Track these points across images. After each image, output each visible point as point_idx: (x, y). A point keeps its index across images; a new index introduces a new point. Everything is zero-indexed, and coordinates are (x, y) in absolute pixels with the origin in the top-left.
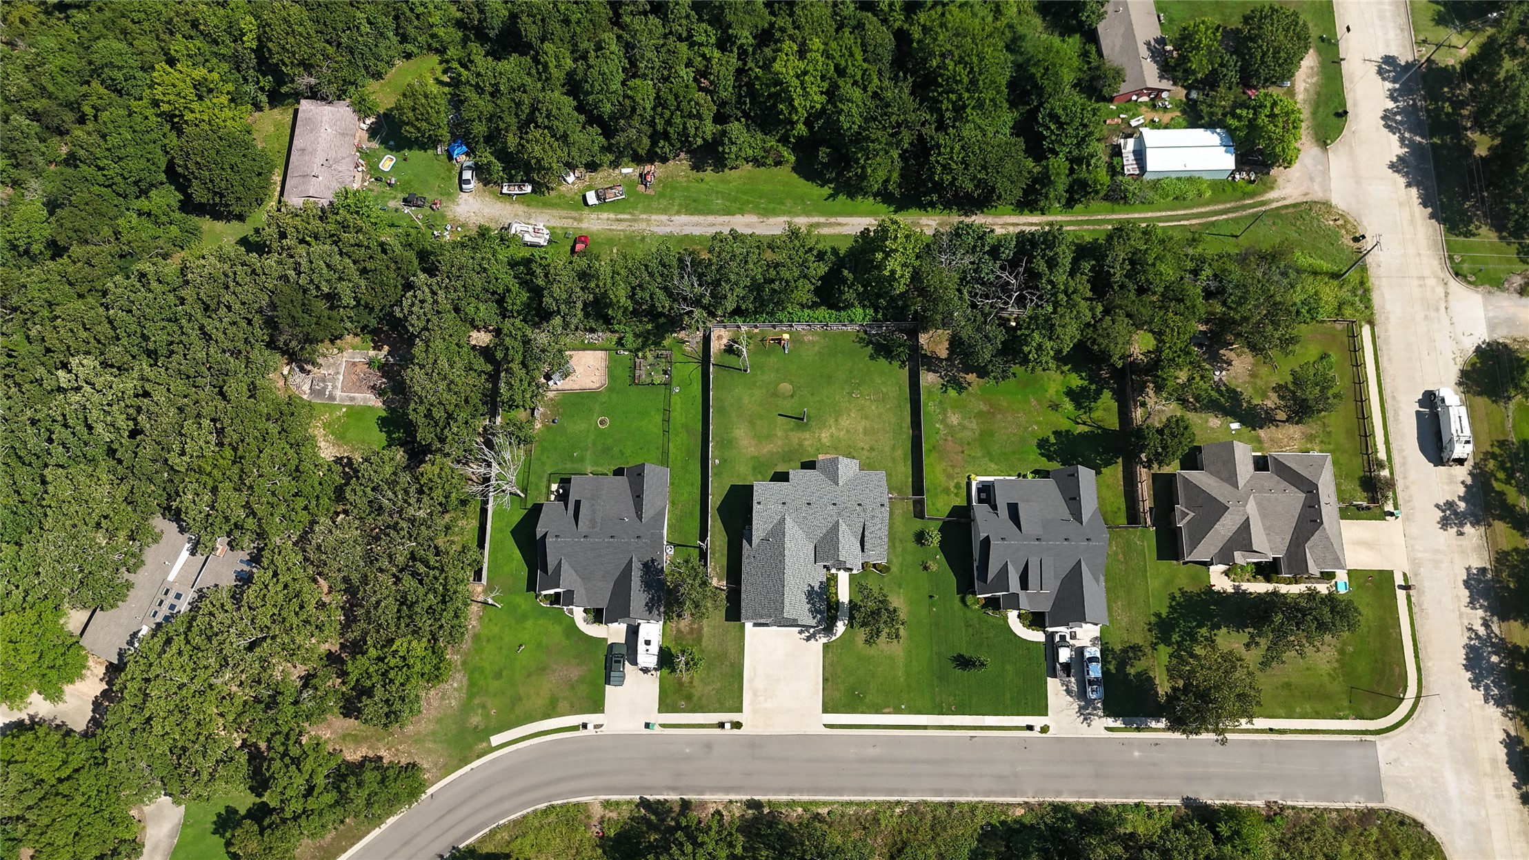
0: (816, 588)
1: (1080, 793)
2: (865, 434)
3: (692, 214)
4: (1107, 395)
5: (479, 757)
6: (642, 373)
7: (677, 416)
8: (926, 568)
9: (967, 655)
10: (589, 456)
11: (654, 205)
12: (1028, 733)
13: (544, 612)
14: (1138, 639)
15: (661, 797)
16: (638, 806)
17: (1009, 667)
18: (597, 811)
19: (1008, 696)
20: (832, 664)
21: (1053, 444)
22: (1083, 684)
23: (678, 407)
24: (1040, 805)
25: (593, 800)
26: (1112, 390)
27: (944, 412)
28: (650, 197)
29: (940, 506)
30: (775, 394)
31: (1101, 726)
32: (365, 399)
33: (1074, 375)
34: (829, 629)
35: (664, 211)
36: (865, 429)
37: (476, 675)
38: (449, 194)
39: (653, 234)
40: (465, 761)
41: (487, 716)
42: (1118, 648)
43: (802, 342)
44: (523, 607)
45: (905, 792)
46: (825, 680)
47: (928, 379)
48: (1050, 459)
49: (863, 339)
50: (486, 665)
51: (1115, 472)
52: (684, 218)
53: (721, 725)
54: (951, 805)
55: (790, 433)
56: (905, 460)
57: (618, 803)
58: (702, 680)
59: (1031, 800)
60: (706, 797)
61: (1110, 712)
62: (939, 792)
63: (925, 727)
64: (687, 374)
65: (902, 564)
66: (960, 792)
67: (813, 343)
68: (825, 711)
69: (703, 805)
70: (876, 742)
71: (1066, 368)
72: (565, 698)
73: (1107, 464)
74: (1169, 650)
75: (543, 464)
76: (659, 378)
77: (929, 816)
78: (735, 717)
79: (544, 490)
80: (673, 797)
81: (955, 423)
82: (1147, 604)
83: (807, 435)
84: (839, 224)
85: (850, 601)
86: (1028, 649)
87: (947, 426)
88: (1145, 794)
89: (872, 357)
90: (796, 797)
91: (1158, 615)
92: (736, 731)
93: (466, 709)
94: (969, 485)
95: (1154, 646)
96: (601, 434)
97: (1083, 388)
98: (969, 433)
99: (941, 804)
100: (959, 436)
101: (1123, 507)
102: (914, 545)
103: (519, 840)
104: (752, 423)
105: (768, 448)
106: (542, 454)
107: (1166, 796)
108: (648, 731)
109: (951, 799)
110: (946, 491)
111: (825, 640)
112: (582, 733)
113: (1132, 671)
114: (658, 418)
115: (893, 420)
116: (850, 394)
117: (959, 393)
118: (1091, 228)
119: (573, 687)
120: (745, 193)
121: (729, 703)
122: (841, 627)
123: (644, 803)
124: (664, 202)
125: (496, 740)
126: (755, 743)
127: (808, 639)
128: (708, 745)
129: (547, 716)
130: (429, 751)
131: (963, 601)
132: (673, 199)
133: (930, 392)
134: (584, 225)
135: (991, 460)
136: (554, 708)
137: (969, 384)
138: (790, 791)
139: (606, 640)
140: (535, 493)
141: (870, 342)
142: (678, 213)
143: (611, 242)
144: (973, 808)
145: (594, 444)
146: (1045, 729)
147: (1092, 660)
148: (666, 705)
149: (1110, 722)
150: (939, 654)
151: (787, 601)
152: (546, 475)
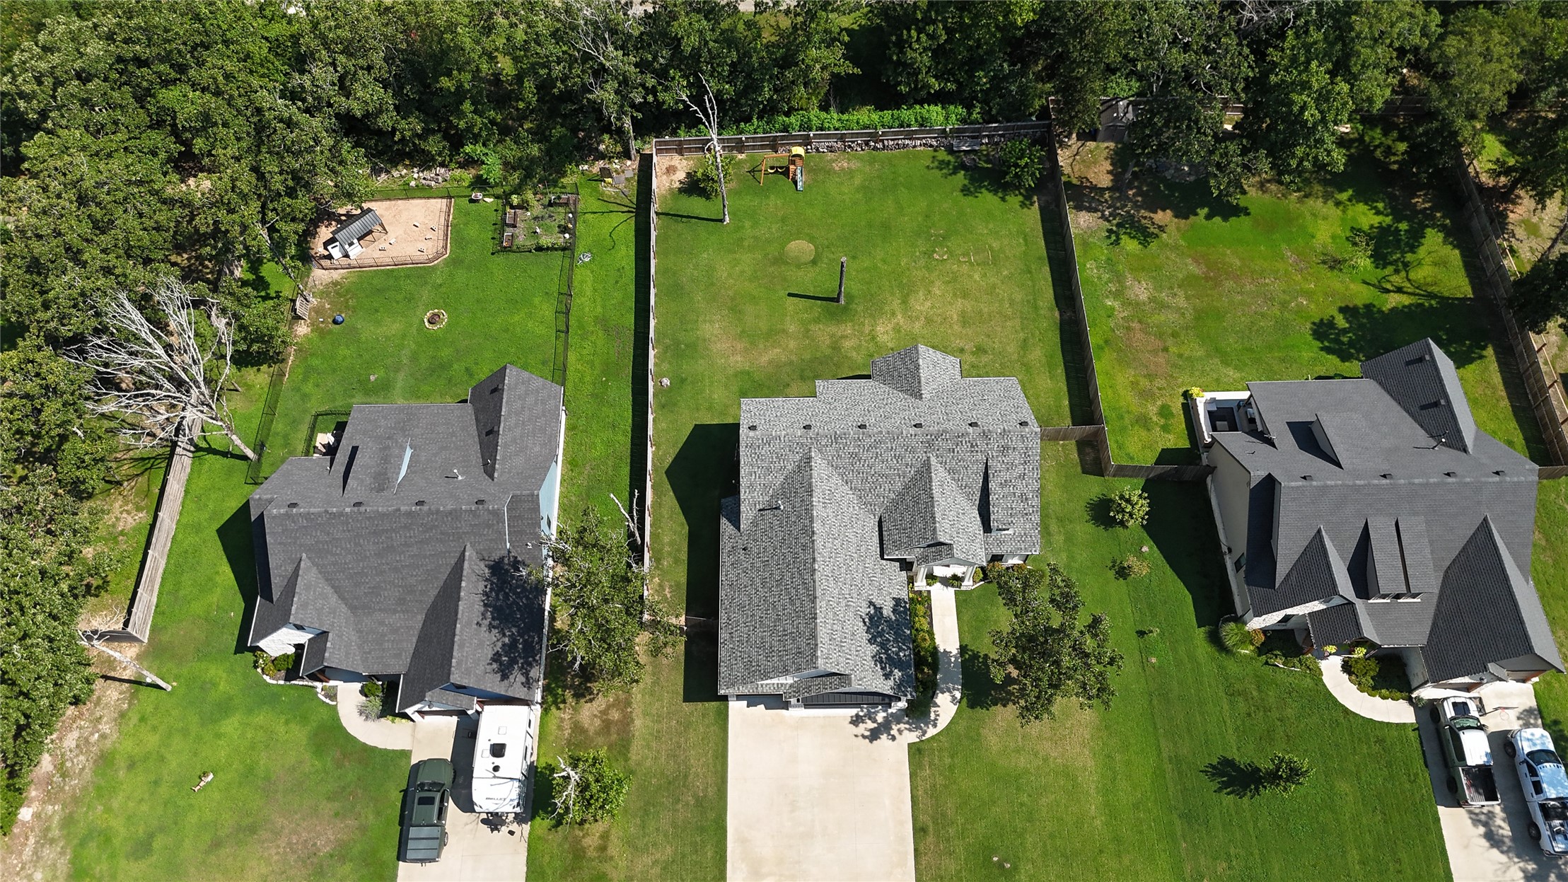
0: (887, 612)
4: (1433, 239)
6: (518, 232)
7: (586, 303)
8: (1123, 572)
9: (1242, 759)
10: (401, 380)
13: (269, 698)
17: (1343, 786)
20: (934, 793)
21: (1345, 331)
22: (1528, 817)
23: (588, 287)
26: (1443, 228)
29: (1135, 449)
30: (780, 260)
33: (1361, 207)
34: (919, 711)
36: (963, 314)
37: (92, 849)
43: (829, 172)
44: (222, 686)
46: (920, 831)
47: (1079, 223)
48: (1345, 354)
49: (946, 162)
50: (117, 824)
55: (815, 326)
56: (1051, 367)
58: (630, 843)
64: (606, 231)
67: (850, 173)
71: (1344, 196)
75: (305, 397)
76: (551, 239)
79: (301, 446)
81: (1144, 297)
83: (847, 329)
85: (963, 649)
86: (1380, 741)
87: (1127, 303)
89: (965, 191)
94: (1190, 408)
96: (429, 339)
98: (1173, 317)
100: (1154, 320)
101: (1521, 439)
102: (1090, 527)
104: (735, 310)
105: (771, 355)
106: (306, 379)
110: (1143, 421)
111: (912, 737)
114: (547, 310)
115: (1018, 297)
116: (929, 254)
117: (1145, 243)
122: (946, 706)
127: (874, 735)
131: (1215, 639)
133: (1085, 244)
135: (1226, 363)
137: (1161, 228)
139: (406, 754)
140: (282, 452)
141: (960, 166)
145: (414, 358)
147: (1538, 758)
150: (1176, 760)
151: (823, 633)
152: (308, 419)
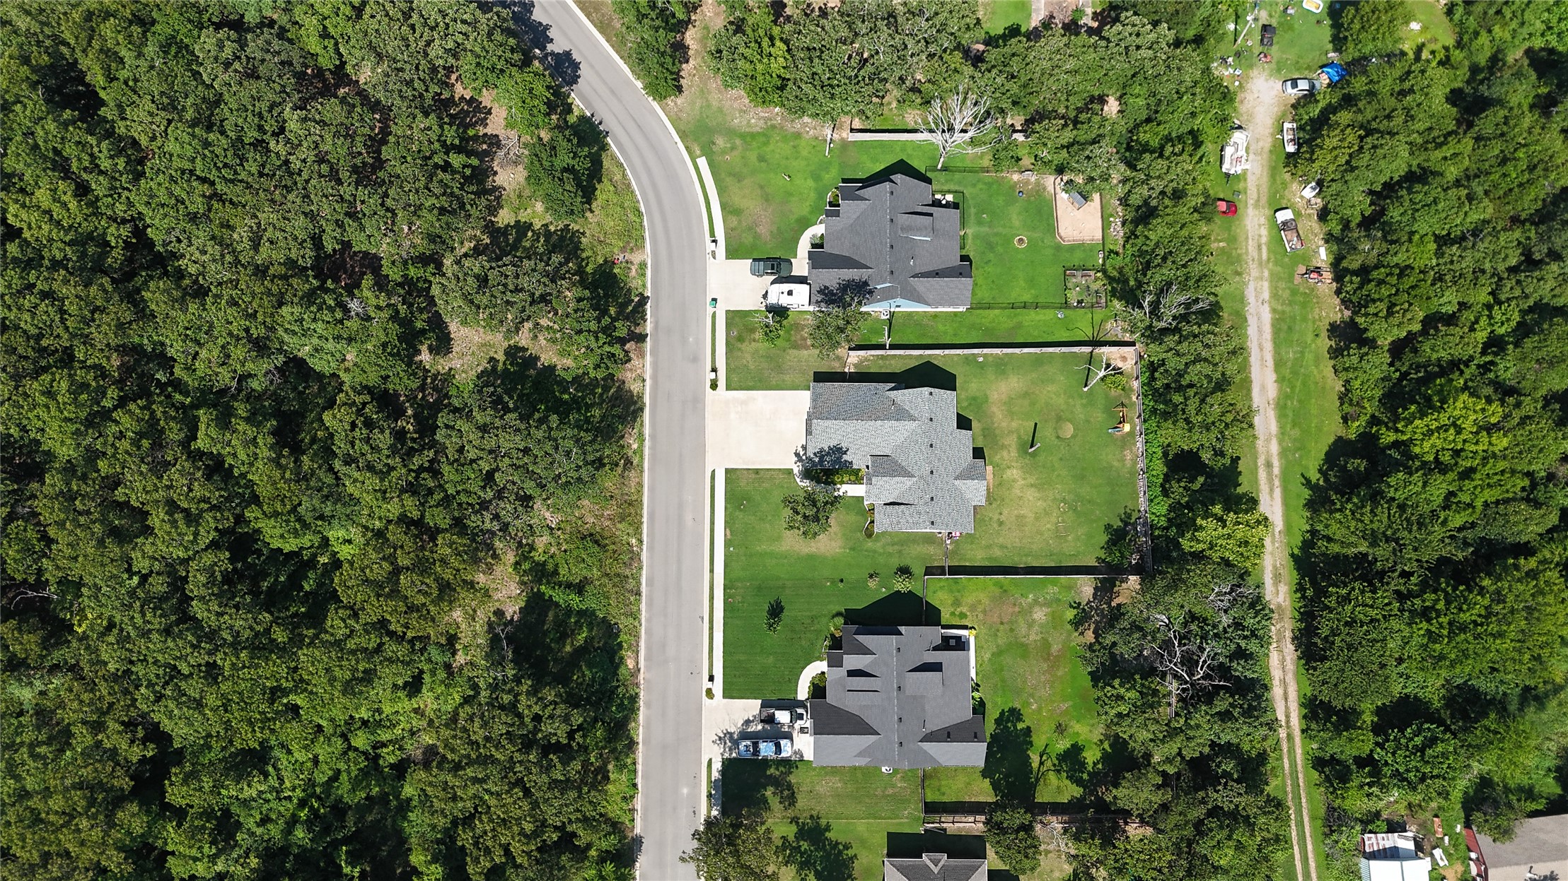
0: (845, 457)
1: (648, 727)
2: (1018, 517)
3: (1273, 325)
4: (1077, 791)
5: (687, 148)
6: (1079, 279)
7: (1032, 317)
8: (871, 576)
9: (783, 615)
10: (985, 229)
11: (1282, 285)
12: (706, 677)
13: (821, 196)
14: (802, 802)
15: (648, 316)
16: (641, 294)
17: (771, 659)
18: (636, 258)
19: (742, 657)
20: (772, 478)
21: (1015, 726)
22: (755, 738)
23: (1041, 317)
24: (637, 685)
25: (647, 254)
26: (1083, 798)
27: (1047, 604)
28: (1290, 278)
29: (938, 593)
30: (1059, 419)
31: (714, 755)
32: (1038, 10)
34: (806, 473)
35: (1275, 295)
36: (1023, 517)
37: (763, 139)
38: (1279, 70)
39: (1246, 284)
40: (683, 135)
41: (724, 152)
42: (793, 779)
43: (1123, 448)
44: (828, 176)
45: (651, 548)
46: (757, 471)
47: (1086, 587)
48: (998, 721)
49: (1129, 516)
50: (771, 147)
51: (984, 792)
52: (1267, 316)
53: (714, 370)
54: (638, 594)
55: (1015, 436)
56: (990, 559)
57: (644, 275)
58: (757, 351)
59: (641, 676)
60: (648, 358)
61: (728, 765)
62: (650, 582)
63: (712, 571)
64: (1079, 325)
65: (875, 552)
66: (649, 605)
67: (1123, 460)
68: (727, 471)
69: (642, 355)
70: (698, 521)
72: (740, 222)
73: (995, 786)
74: (791, 838)
75: (974, 185)
76: (1073, 297)
77: (628, 572)
78: (722, 383)
79: (946, 188)
80: (649, 328)
81: (1035, 616)
82: (838, 817)
83: (1014, 454)
84: (1272, 490)
86: (790, 680)
87: (1031, 606)
88: (646, 796)
89: (1108, 526)
90: (647, 443)
91: (828, 828)
92: (708, 384)
93: (730, 132)
94: (965, 627)
95: (794, 820)
96: (1008, 241)
97: (1083, 765)
98: (1023, 631)
99: (639, 583)
100: (1020, 620)
101: (945, 799)
102: (896, 564)
103: (612, 188)
104: (1026, 395)
105: (998, 413)
106: (985, 184)
107: (644, 819)
108: (709, 300)
109: (644, 594)
110: (957, 603)
111: (796, 471)
112: (708, 239)
113: (769, 793)
114: (1027, 297)
115: (1034, 547)
116: (1064, 500)
117: (1070, 622)
118: (1289, 789)
119: (750, 229)
120: (1304, 384)
121: (735, 378)
123: (644, 300)
124: (1286, 294)
125: (702, 162)
126: (697, 403)
127: (797, 454)
128: (696, 359)
129: (724, 207)
130: (693, 103)
131: (839, 614)
132: (1290, 304)
133: (1069, 587)
134: (1251, 211)
135: (993, 654)
136: (731, 212)
137: (1082, 634)
138: (653, 437)
139: (795, 257)
140: (942, 180)
141: (1126, 524)
142: (1274, 311)
143: (1232, 240)
144: (635, 616)
145: (996, 234)
146: (709, 693)
147: (778, 748)
148: (732, 316)
149: (717, 765)
150: (784, 587)
151: (828, 423)
152: (961, 189)
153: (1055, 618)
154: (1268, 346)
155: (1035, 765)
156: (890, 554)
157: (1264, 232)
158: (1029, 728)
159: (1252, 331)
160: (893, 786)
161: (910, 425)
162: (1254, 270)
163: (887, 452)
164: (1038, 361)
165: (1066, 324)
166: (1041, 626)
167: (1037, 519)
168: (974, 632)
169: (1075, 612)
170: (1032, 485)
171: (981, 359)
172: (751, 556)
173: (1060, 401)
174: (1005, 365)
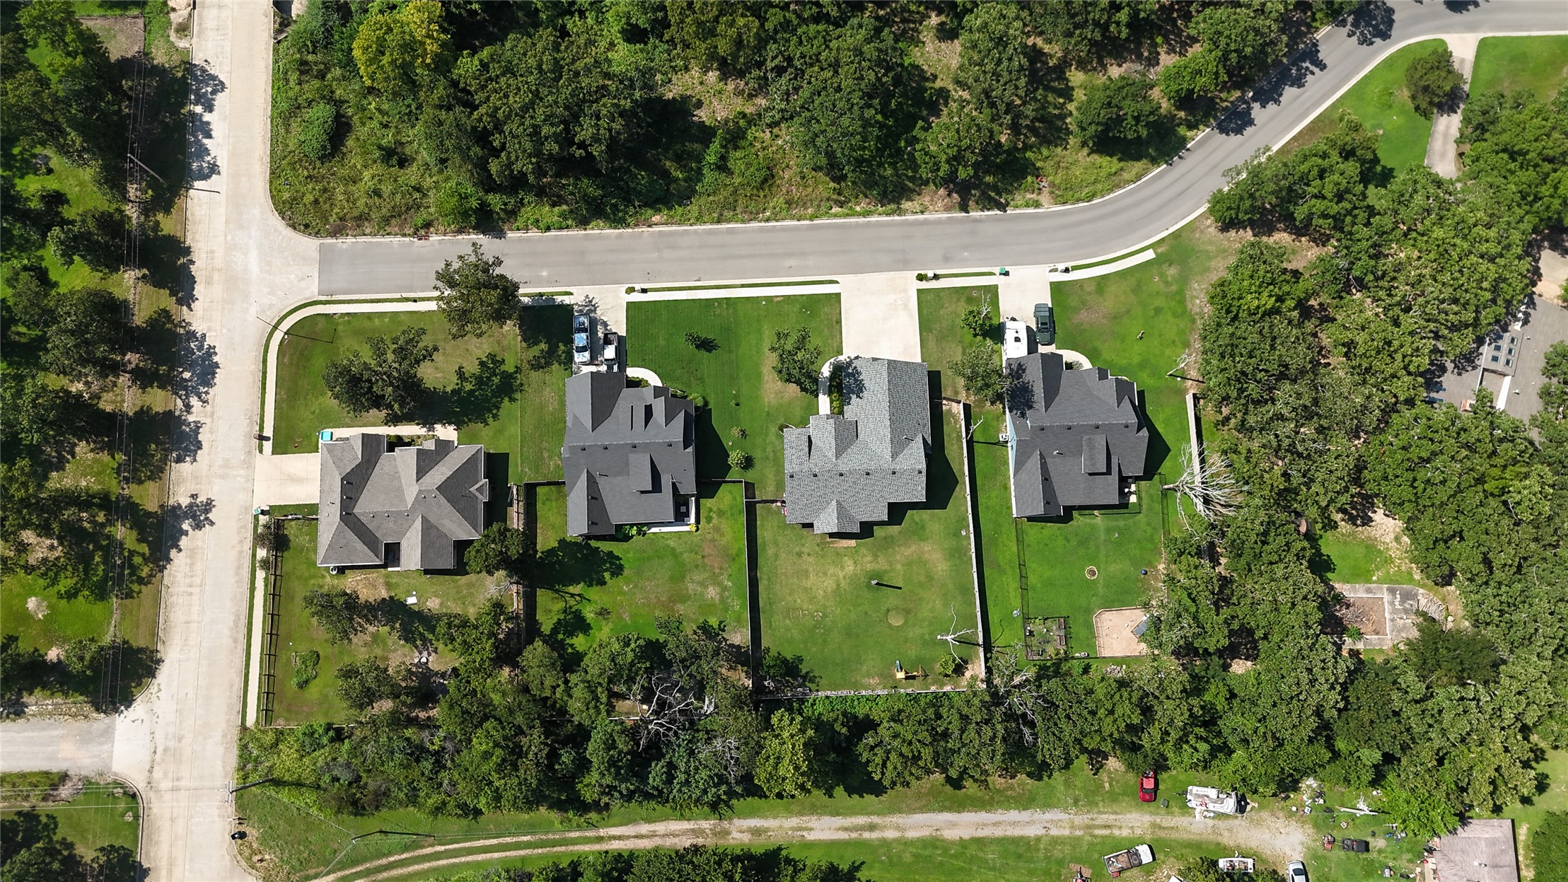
1: (600, 237)
2: (807, 571)
3: (1022, 838)
5: (1163, 239)
6: (1056, 633)
7: (1012, 585)
8: (742, 432)
9: (703, 352)
10: (1102, 536)
11: (1067, 850)
12: (645, 286)
14: (535, 376)
15: (987, 213)
16: (1007, 204)
17: (662, 343)
18: (1045, 198)
19: (664, 317)
20: (833, 335)
21: (606, 570)
22: (591, 329)
23: (1012, 594)
24: (636, 225)
25: (1049, 207)
26: (540, 632)
27: (723, 600)
28: (1078, 860)
29: (729, 497)
30: (907, 612)
31: (576, 297)
32: (1355, 591)
34: (838, 370)
35: (1055, 841)
36: (807, 577)
37: (1179, 310)
38: (1316, 857)
39: (1065, 810)
40: (1175, 235)
41: (1162, 275)
42: (555, 366)
43: (881, 676)
45: (762, 230)
46: (839, 322)
47: (740, 637)
48: (610, 554)
49: (812, 681)
50: (1171, 320)
51: (546, 541)
52: (1032, 832)
53: (936, 277)
54: (719, 222)
55: (886, 567)
56: (764, 544)
57: (1027, 206)
59: (645, 229)
60: (945, 215)
61: (567, 310)
62: (730, 231)
63: (743, 286)
64: (1007, 632)
65: (766, 435)
66: (710, 232)
67: (869, 676)
68: (838, 295)
69: (948, 209)
70: (790, 271)
72: (1090, 294)
73: (551, 552)
74: (503, 368)
75: (1149, 524)
76: (1037, 626)
77: (739, 210)
78: (924, 285)
79: (1143, 495)
80: (975, 214)
81: (711, 588)
82: (523, 410)
83: (869, 567)
84: (846, 829)
85: (817, 396)
86: (644, 360)
87: (720, 584)
88: (539, 240)
89: (800, 659)
90: (862, 220)
91: (512, 400)
92: (923, 272)
93: (1184, 280)
94: (698, 521)
95: (518, 369)
96: (1092, 560)
97: (571, 634)
98: (696, 578)
99: (729, 221)
100: (707, 574)
101: (539, 505)
102: (754, 455)
103: (1113, 170)
104: (930, 578)
105: (909, 551)
106: (1152, 535)
107: (520, 239)
108: (1007, 268)
109: (719, 226)
110: (721, 513)
111: (841, 358)
112: (1069, 264)
113: (543, 346)
114: (1032, 579)
115: (778, 587)
116: (825, 616)
117: (706, 623)
119: (1084, 303)
120: (961, 869)
121: (930, 297)
122: (826, 371)
123: (1002, 207)
124: (1057, 854)
125: (1150, 255)
126: (902, 264)
128: (947, 259)
129: (1104, 277)
130: (1211, 243)
131: (706, 403)
132: (1046, 857)
133: (739, 621)
134: (1147, 819)
135: (673, 549)
136: (1099, 284)
137: (695, 633)
138: (868, 225)
139: (1058, 348)
140: (1152, 491)
141: (804, 677)
142: (1038, 839)
143: (1113, 798)
144: (699, 219)
145: (1098, 548)
146: (630, 290)
147: (582, 350)
148: (993, 291)
149: (567, 300)
150: (730, 351)
151: (885, 375)
152: (1144, 511)
153: (708, 607)
154: (999, 832)
155: (571, 589)
156: (764, 450)
157: (1125, 833)
158: (605, 583)
159: (1013, 815)
160: (550, 458)
161: (887, 454)
162: (1081, 819)
163: (861, 436)
164: (966, 591)
165: (1007, 619)
166: (702, 595)
167: (806, 589)
168: (694, 529)
169: (716, 626)
170: (838, 585)
171: (964, 533)
172: (758, 321)
173: (925, 612)
174: (960, 557)
